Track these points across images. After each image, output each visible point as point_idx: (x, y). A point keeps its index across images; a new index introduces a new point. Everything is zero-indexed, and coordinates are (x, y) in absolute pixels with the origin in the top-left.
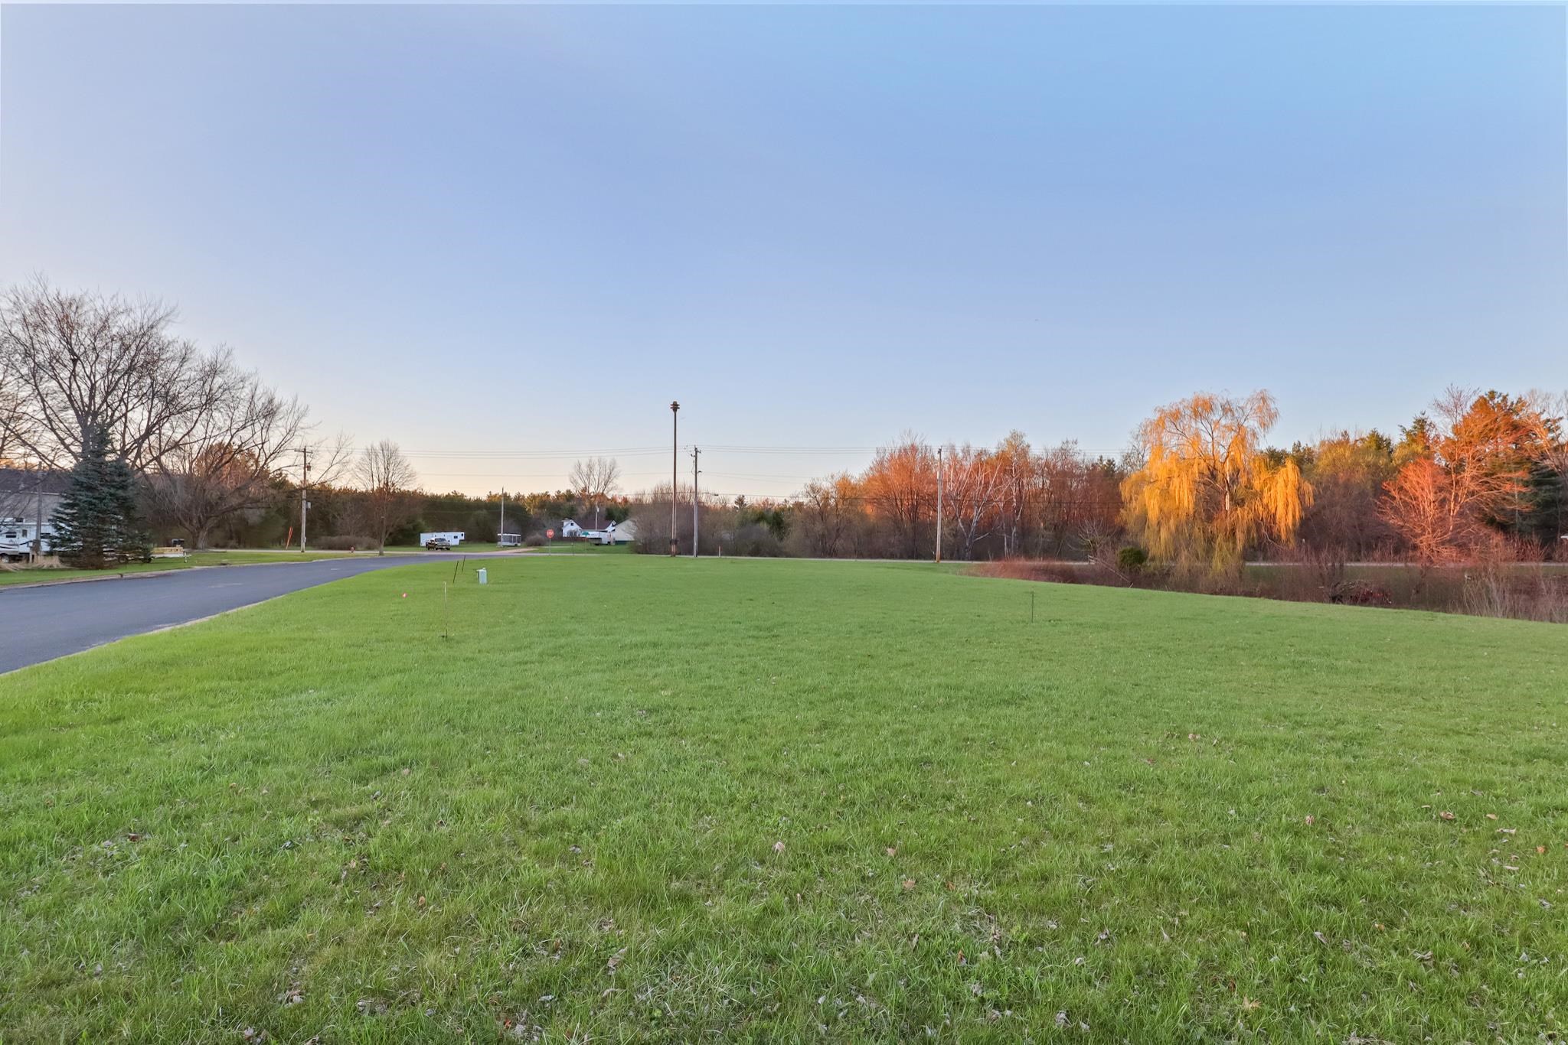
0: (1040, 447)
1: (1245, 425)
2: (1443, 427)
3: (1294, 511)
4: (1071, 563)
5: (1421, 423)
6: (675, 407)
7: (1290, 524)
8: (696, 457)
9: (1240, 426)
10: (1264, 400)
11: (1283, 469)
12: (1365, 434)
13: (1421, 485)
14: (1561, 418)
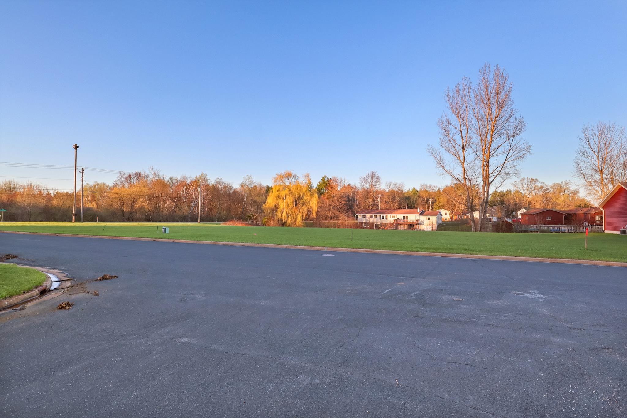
6: (76, 147)
8: (83, 172)
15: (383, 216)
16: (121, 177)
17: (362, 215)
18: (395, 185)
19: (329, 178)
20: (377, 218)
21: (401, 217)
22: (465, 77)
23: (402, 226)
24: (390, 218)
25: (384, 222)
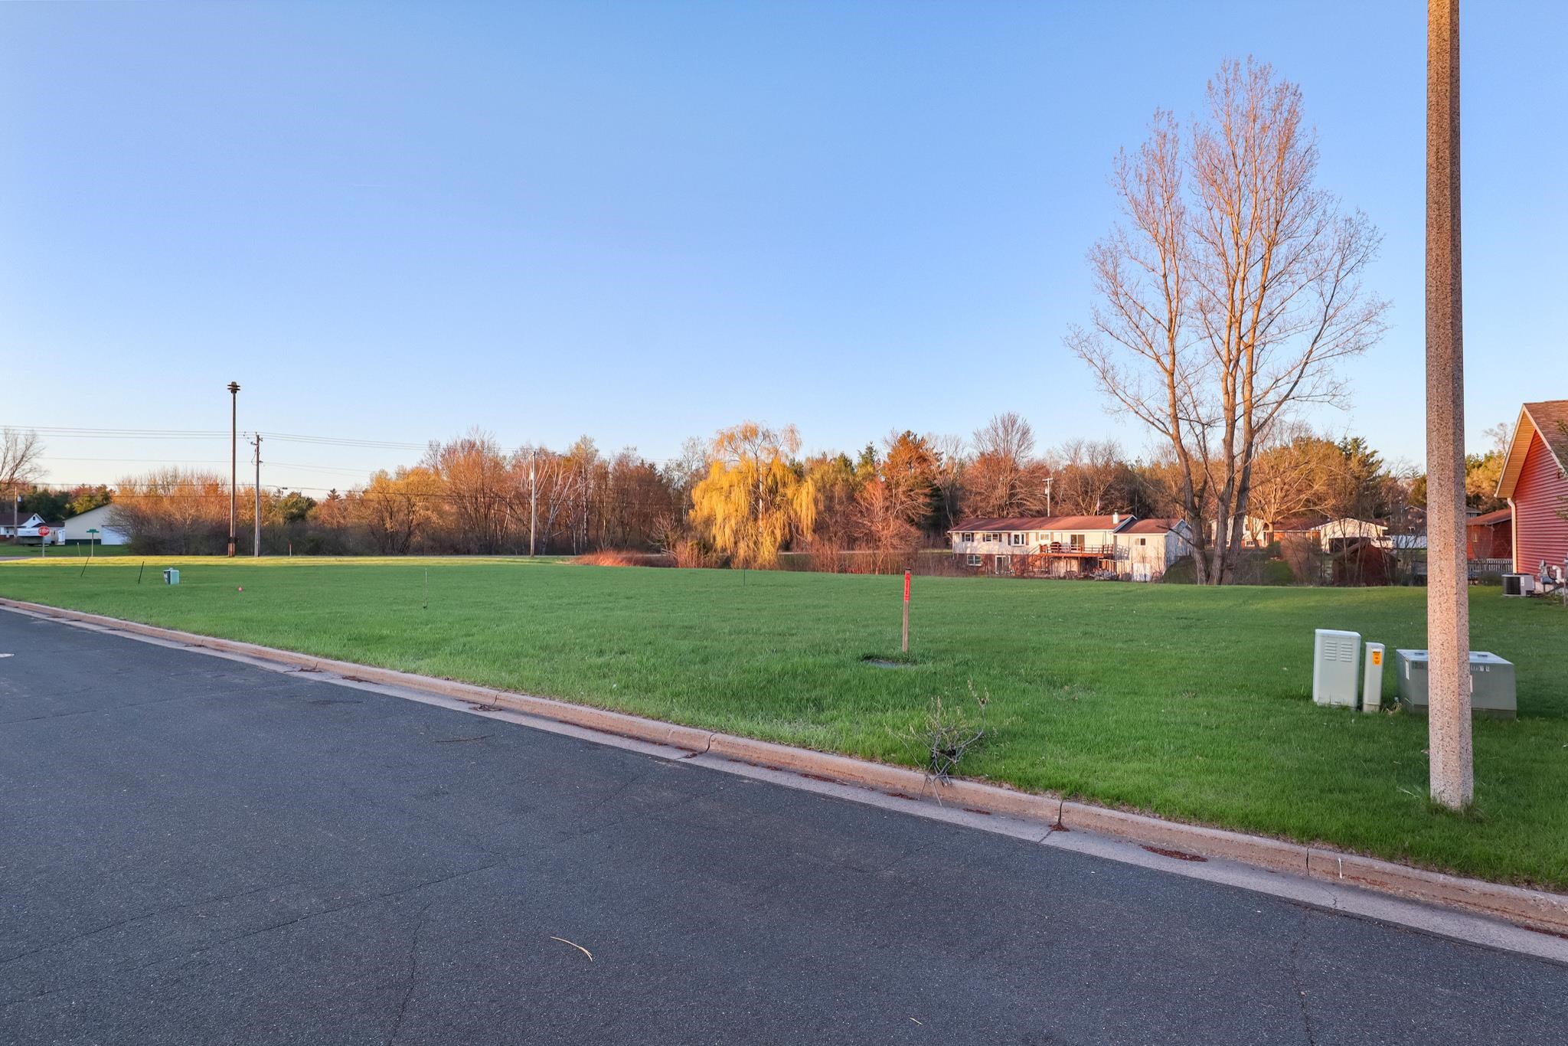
0: (607, 452)
1: (781, 449)
2: (883, 454)
3: (812, 514)
4: (651, 555)
5: (870, 450)
6: (234, 388)
7: (809, 524)
8: (258, 444)
9: (777, 451)
10: (792, 431)
11: (806, 484)
12: (837, 455)
13: (875, 494)
14: (943, 453)
15: (1016, 537)
16: (431, 453)
17: (963, 535)
18: (1093, 450)
19: (919, 437)
20: (1000, 541)
21: (1064, 537)
22: (1161, 111)
23: (1062, 563)
24: (1036, 540)
25: (1017, 552)
